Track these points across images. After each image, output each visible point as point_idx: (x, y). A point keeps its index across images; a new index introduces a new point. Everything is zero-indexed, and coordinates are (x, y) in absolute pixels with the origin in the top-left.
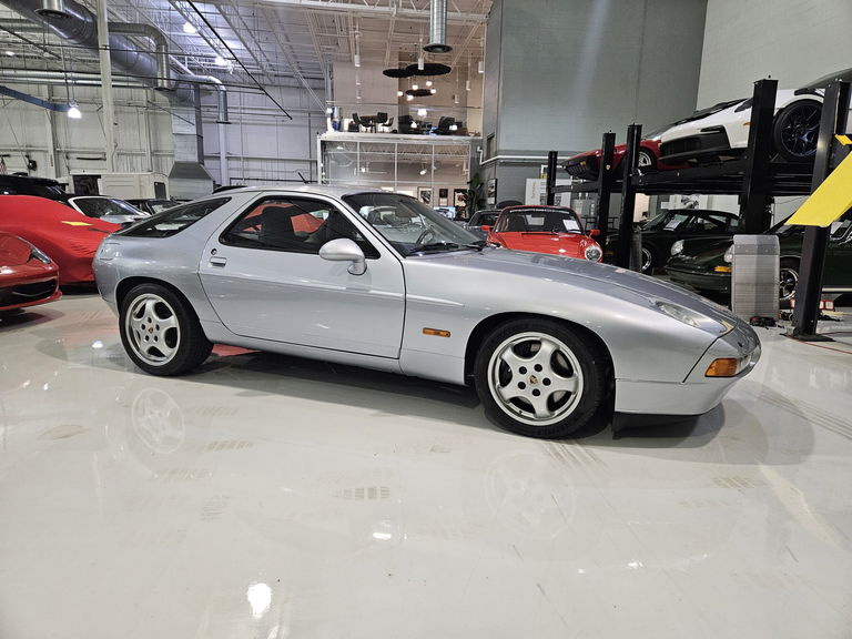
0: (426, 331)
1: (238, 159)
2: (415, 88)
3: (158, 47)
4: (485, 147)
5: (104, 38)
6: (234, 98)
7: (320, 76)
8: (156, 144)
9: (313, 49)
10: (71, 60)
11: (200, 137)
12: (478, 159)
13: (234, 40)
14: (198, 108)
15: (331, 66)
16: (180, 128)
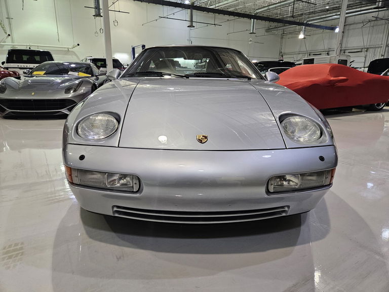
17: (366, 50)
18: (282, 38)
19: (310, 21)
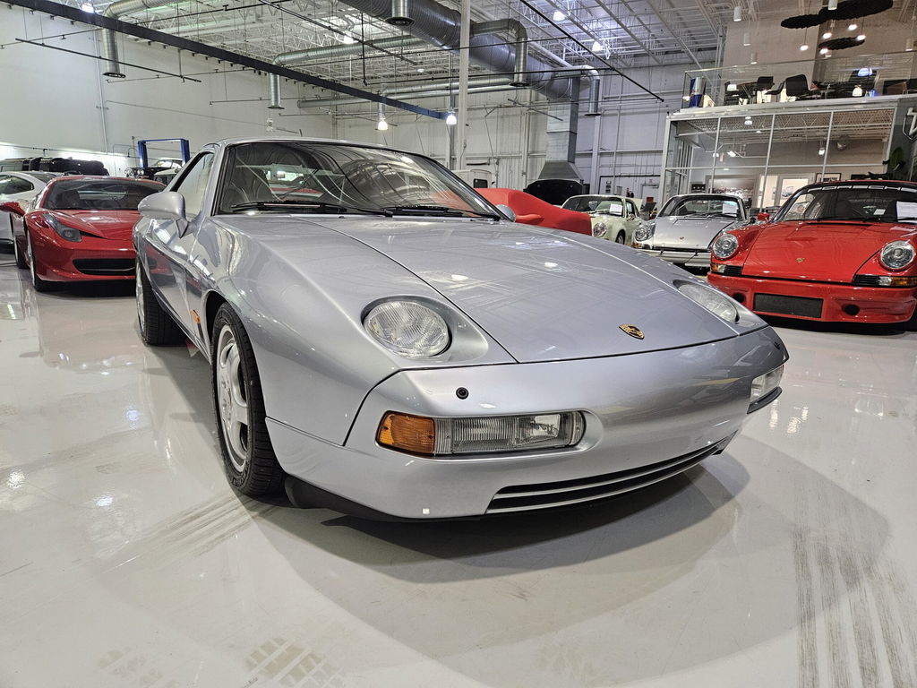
1: (611, 154)
3: (519, 40)
6: (615, 87)
11: (573, 134)
13: (607, 19)
14: (575, 103)
15: (725, 28)
16: (553, 125)
17: (496, 161)
18: (335, 124)
19: (393, 94)
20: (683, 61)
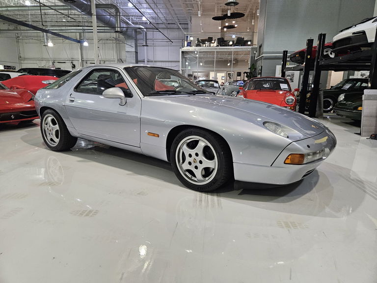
0: (149, 133)
1: (152, 61)
2: (227, 24)
3: (116, 13)
4: (258, 51)
5: (94, 11)
6: (150, 35)
7: (186, 22)
8: (120, 57)
9: (182, 10)
10: (87, 22)
11: (136, 53)
12: (255, 57)
13: (149, 8)
14: (136, 40)
15: (191, 17)
16: (128, 48)
18: (18, 42)
19: (53, 30)
20: (175, 27)
